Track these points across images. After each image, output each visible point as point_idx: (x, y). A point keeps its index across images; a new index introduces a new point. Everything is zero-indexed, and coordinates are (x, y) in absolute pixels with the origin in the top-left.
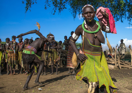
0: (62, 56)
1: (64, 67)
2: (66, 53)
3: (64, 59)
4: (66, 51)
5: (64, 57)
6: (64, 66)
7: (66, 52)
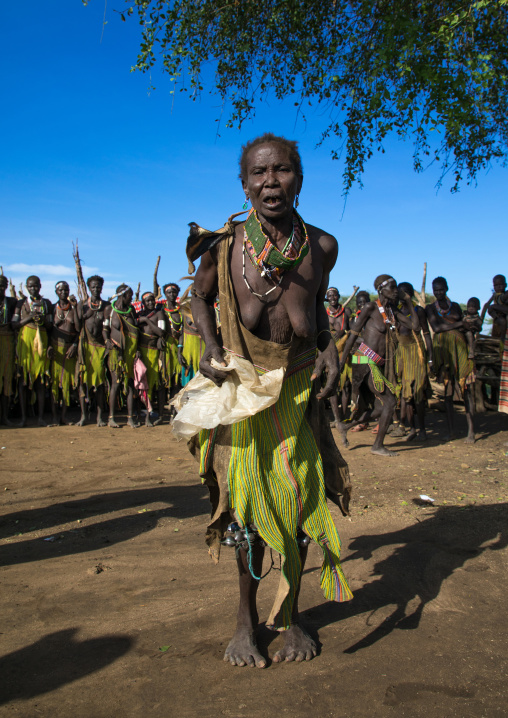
0: (482, 365)
1: (488, 409)
2: (497, 350)
3: (490, 374)
4: (498, 341)
5: (490, 366)
6: (490, 406)
7: (497, 346)
